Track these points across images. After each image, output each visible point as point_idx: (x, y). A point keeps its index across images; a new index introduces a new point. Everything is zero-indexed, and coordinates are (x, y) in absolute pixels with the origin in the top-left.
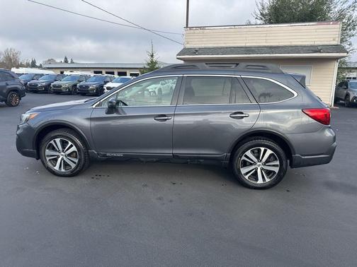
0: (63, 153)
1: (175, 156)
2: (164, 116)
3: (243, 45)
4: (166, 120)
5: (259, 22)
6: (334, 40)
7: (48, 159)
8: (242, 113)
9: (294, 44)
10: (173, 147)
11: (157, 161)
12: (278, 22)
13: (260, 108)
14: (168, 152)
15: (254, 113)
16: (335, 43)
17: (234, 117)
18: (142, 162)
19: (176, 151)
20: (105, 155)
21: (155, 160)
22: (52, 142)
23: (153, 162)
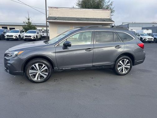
0: (39, 71)
1: (93, 66)
2: (90, 49)
3: (75, 17)
4: (90, 50)
5: (78, 7)
6: (108, 17)
7: (30, 75)
8: (119, 46)
9: (95, 17)
10: (93, 62)
11: (85, 69)
12: (86, 8)
13: (125, 44)
14: (91, 65)
15: (123, 46)
16: (109, 18)
17: (116, 48)
18: (79, 70)
19: (93, 64)
20: (62, 69)
21: (84, 69)
22: (33, 66)
23: (83, 70)
